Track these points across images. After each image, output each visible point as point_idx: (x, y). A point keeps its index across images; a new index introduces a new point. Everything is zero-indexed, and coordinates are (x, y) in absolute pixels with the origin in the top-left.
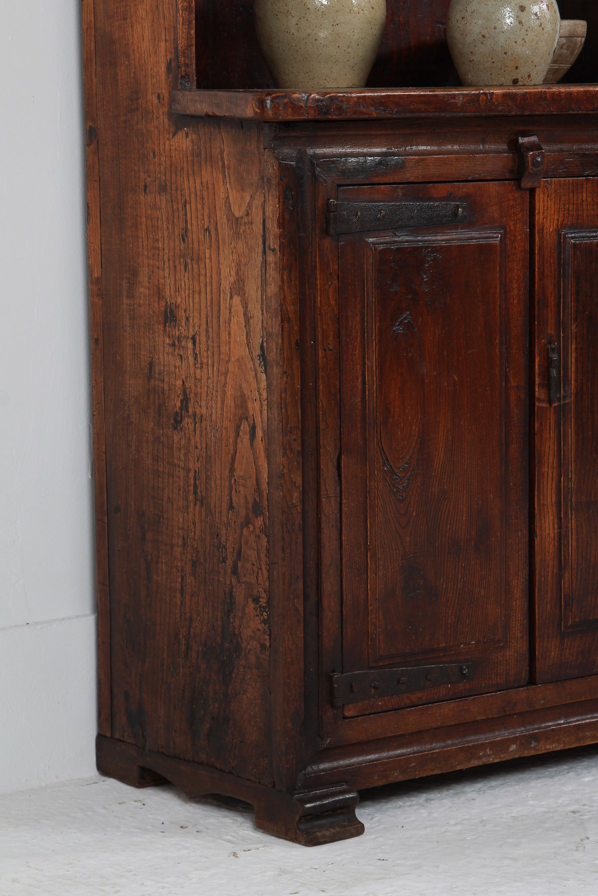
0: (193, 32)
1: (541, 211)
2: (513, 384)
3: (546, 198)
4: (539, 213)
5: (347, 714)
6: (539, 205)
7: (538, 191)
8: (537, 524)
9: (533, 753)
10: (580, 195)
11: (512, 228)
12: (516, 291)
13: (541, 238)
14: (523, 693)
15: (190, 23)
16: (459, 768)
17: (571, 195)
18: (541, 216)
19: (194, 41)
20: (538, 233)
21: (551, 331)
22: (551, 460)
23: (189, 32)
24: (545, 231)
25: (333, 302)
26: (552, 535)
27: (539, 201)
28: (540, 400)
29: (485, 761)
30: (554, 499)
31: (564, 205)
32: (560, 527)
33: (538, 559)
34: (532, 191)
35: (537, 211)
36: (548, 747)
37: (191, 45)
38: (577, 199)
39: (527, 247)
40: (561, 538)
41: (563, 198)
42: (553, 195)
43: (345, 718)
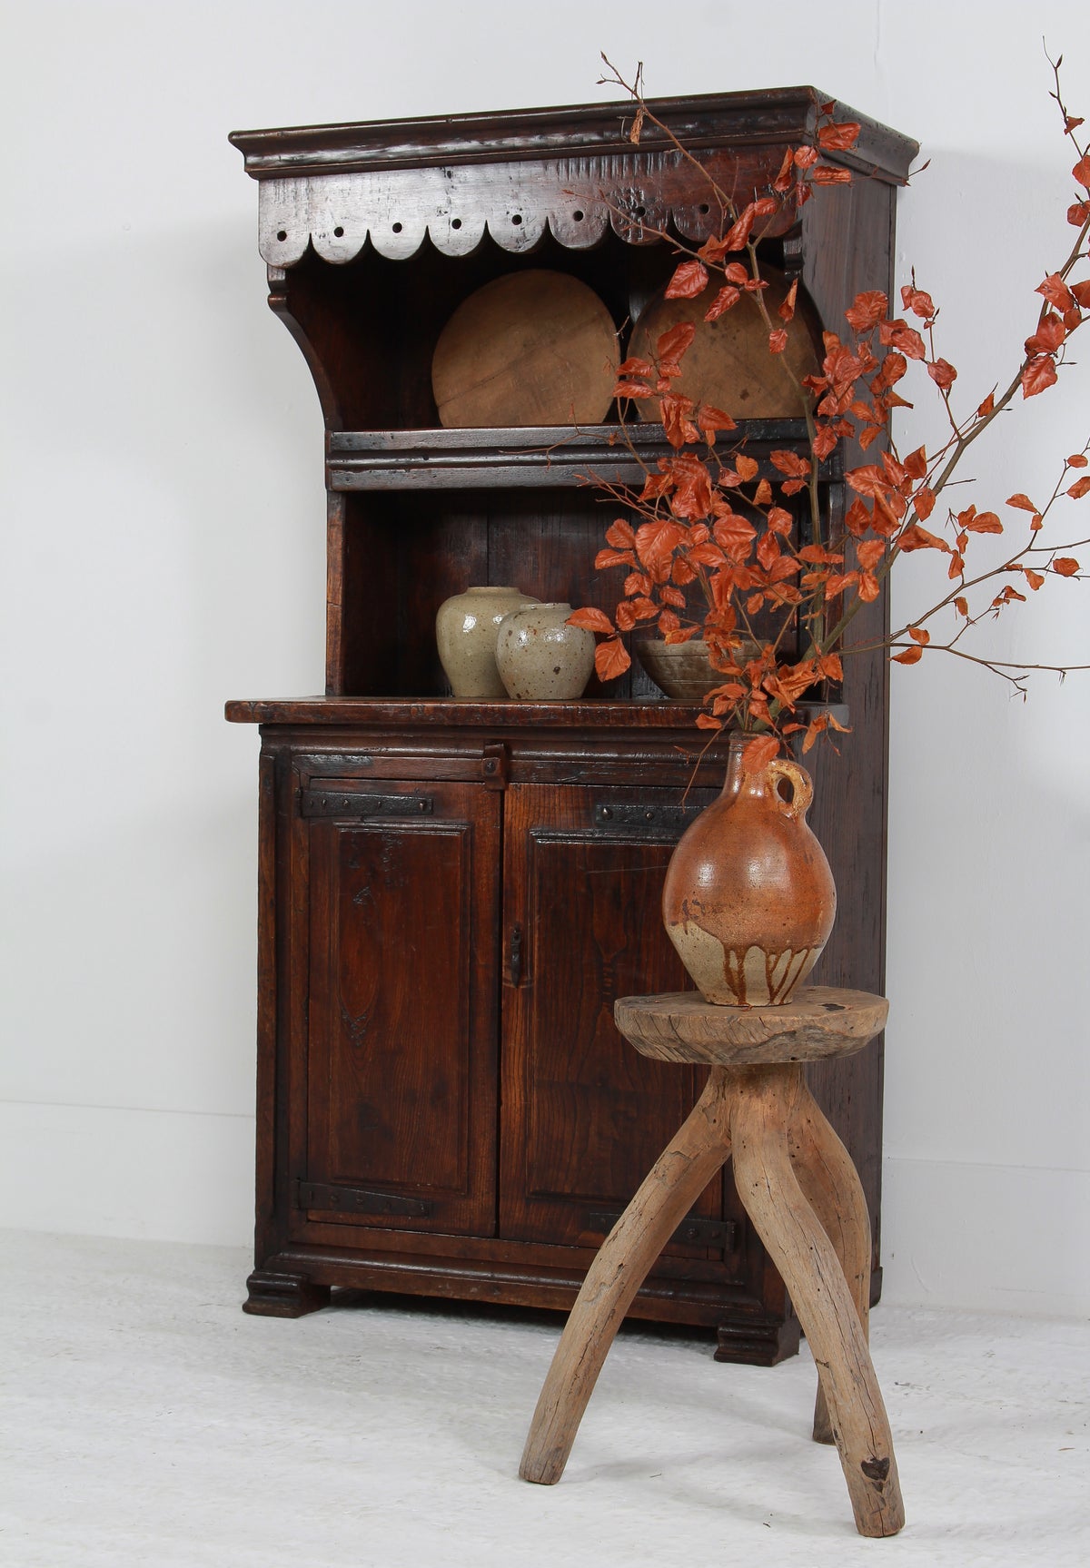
0: (338, 650)
1: (510, 811)
2: (481, 962)
3: (515, 799)
4: (508, 813)
5: (310, 1217)
6: (509, 806)
7: (506, 792)
8: (503, 1093)
9: (495, 1300)
10: (552, 799)
11: (481, 824)
12: (485, 881)
13: (508, 835)
14: (486, 1244)
15: (336, 643)
16: (417, 1293)
17: (542, 799)
18: (510, 816)
19: (338, 658)
20: (507, 830)
21: (519, 919)
22: (518, 1037)
24: (513, 829)
25: (304, 872)
26: (518, 1105)
27: (508, 802)
28: (507, 981)
29: (444, 1294)
30: (521, 1073)
31: (535, 807)
32: (526, 1100)
33: (503, 1124)
34: (502, 793)
35: (507, 811)
36: (512, 1299)
37: (335, 661)
38: (549, 804)
39: (498, 842)
40: (527, 1109)
41: (533, 801)
42: (522, 798)
43: (309, 1220)
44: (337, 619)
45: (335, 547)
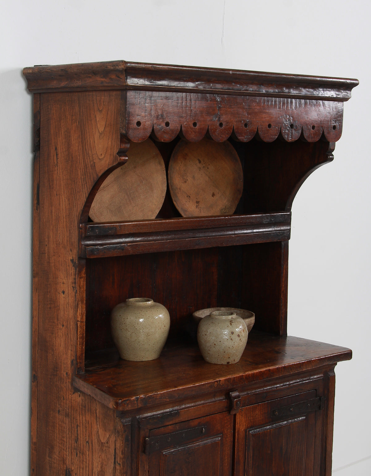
0: (84, 347)
1: (239, 423)
3: (241, 416)
4: (238, 424)
6: (238, 420)
7: (237, 415)
10: (255, 412)
11: (226, 432)
12: (226, 460)
13: (238, 434)
15: (83, 344)
17: (251, 413)
18: (238, 425)
19: (84, 352)
20: (237, 432)
23: (82, 348)
24: (240, 431)
27: (238, 419)
31: (248, 418)
34: (235, 415)
35: (237, 423)
38: (254, 415)
39: (232, 440)
41: (248, 415)
42: (244, 416)
44: (83, 329)
45: (82, 289)
